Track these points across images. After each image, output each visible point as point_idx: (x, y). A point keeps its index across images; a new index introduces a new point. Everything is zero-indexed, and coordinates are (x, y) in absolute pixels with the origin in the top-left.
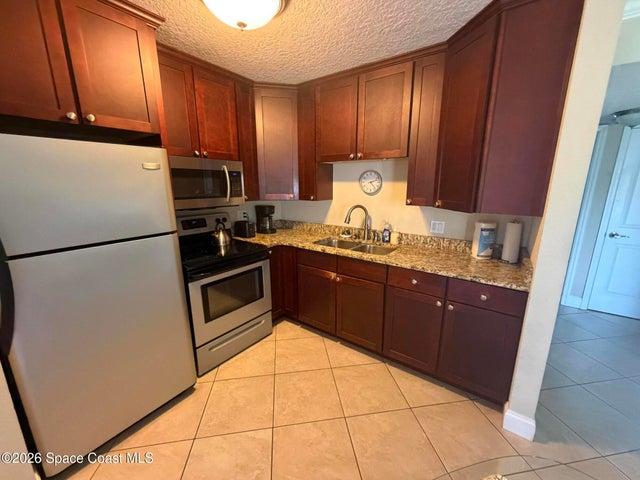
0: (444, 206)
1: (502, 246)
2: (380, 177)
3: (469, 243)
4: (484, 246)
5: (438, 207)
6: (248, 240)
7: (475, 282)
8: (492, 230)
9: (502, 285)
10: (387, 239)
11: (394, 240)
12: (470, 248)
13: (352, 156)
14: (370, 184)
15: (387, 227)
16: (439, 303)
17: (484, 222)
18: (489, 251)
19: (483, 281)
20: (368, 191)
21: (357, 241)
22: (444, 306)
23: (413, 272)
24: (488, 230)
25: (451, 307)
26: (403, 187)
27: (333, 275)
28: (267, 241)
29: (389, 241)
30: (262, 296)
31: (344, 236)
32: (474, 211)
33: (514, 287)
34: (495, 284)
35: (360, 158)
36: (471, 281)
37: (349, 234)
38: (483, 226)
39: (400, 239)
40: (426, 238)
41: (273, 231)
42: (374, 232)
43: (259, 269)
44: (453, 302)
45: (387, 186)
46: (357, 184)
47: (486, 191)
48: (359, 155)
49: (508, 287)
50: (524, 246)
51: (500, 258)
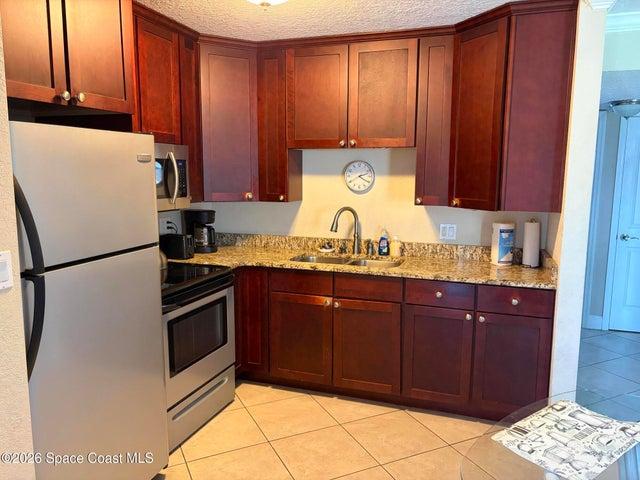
0: (464, 205)
1: (522, 250)
2: (371, 169)
3: (488, 249)
4: (505, 251)
5: (456, 206)
6: (187, 261)
7: (505, 286)
8: (512, 231)
9: (531, 286)
10: (385, 250)
11: (395, 251)
12: (489, 255)
13: (342, 143)
14: (358, 179)
15: (383, 235)
16: (468, 317)
17: (504, 222)
18: (509, 257)
19: (513, 284)
20: (356, 188)
21: (344, 256)
22: (475, 318)
23: (436, 283)
24: (507, 231)
25: (482, 319)
26: (409, 183)
27: (328, 301)
28: (226, 259)
29: (388, 253)
30: (225, 341)
31: (324, 250)
32: (499, 209)
33: (543, 286)
34: (525, 286)
35: (353, 146)
36: (501, 286)
37: (331, 247)
38: (503, 227)
39: (402, 250)
40: (435, 246)
41: (213, 248)
42: (368, 242)
43: (223, 300)
44: (483, 313)
45: (382, 182)
46: (339, 178)
47: (510, 188)
48: (353, 142)
49: (537, 287)
50: (543, 248)
51: (520, 263)
